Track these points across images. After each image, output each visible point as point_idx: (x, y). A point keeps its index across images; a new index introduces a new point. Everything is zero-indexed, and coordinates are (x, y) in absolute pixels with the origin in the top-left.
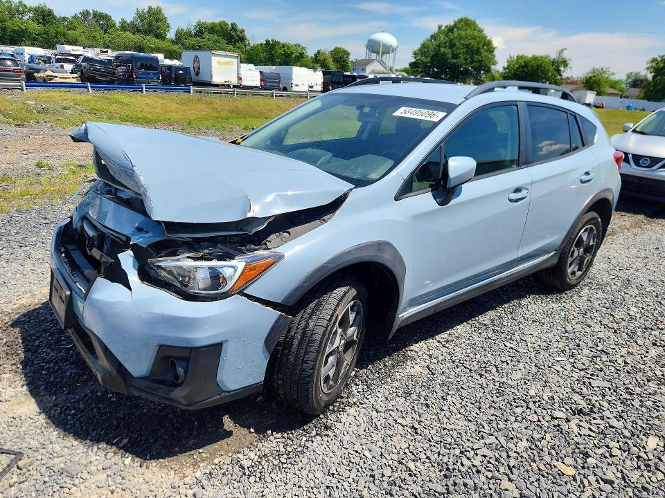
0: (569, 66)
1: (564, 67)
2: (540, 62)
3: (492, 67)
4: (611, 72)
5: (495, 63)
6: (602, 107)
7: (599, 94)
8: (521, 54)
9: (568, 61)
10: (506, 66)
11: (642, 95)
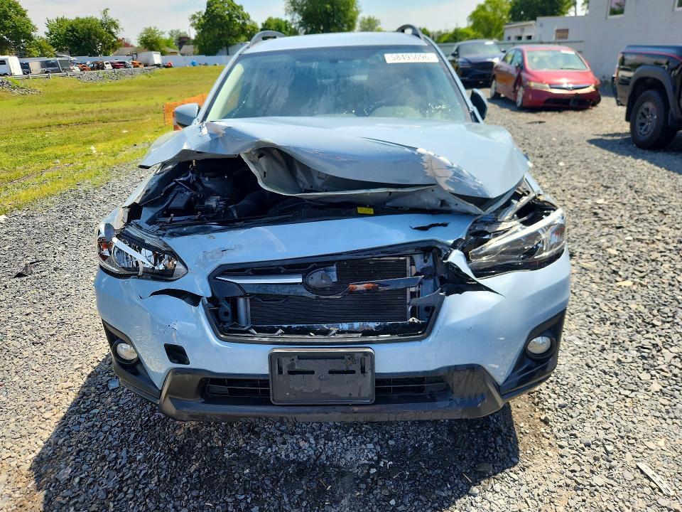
0: (120, 27)
1: (115, 28)
2: (89, 25)
3: (33, 34)
4: (160, 31)
5: (35, 29)
6: (171, 67)
7: (163, 54)
8: (60, 17)
9: (117, 22)
10: (48, 31)
11: (197, 51)
